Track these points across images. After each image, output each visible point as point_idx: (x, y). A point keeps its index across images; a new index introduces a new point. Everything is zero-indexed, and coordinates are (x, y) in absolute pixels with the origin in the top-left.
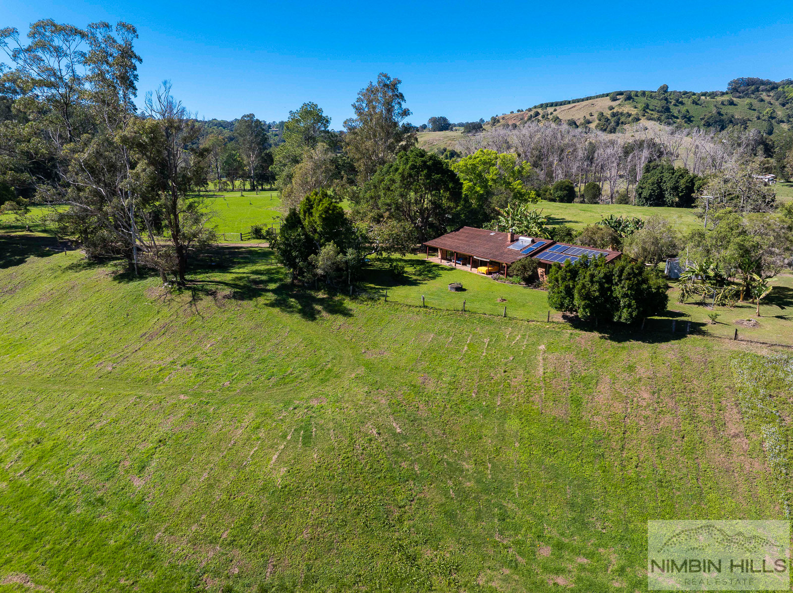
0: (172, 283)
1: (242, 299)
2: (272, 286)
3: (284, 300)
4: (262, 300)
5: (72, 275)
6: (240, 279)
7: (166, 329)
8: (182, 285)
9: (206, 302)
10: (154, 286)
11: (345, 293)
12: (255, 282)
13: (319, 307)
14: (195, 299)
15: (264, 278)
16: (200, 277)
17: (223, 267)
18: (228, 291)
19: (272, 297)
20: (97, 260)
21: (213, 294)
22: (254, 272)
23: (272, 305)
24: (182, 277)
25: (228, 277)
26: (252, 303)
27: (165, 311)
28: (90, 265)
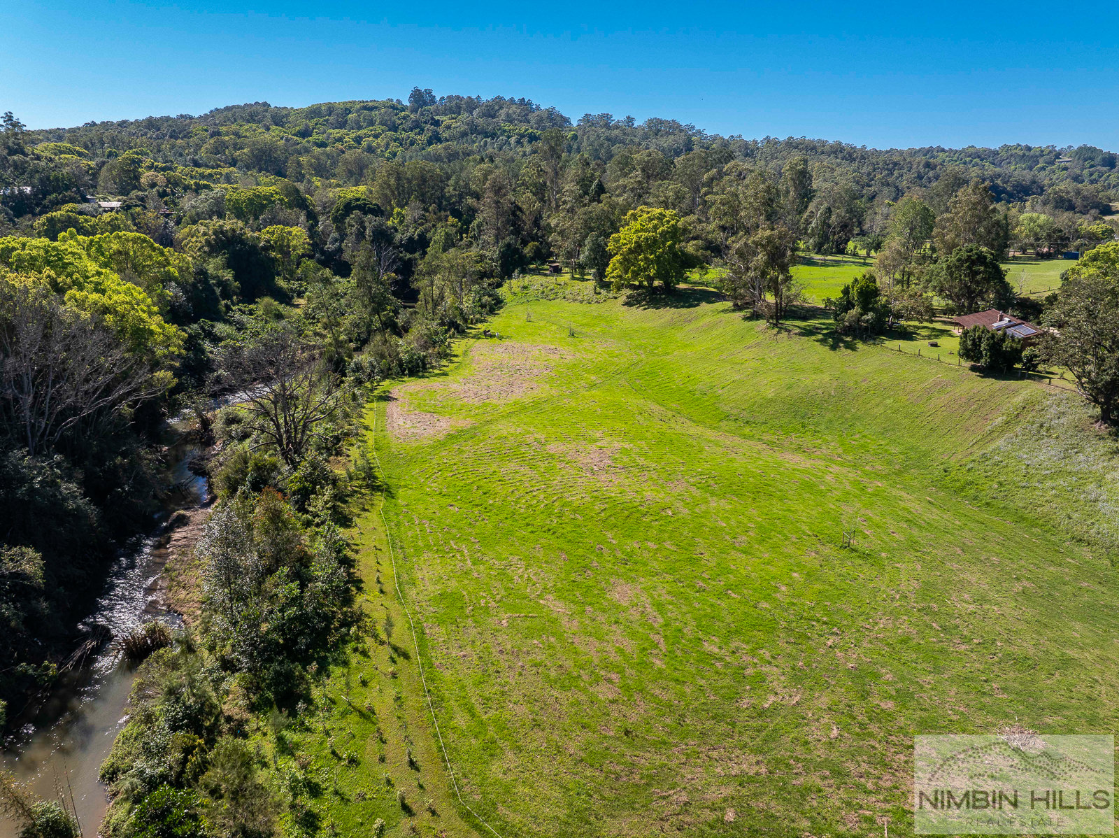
0: (771, 323)
1: (803, 336)
2: (825, 332)
3: (826, 339)
4: (814, 338)
5: (722, 315)
6: (809, 326)
7: (757, 344)
8: (775, 325)
9: (784, 334)
10: (762, 323)
11: (861, 339)
12: (817, 328)
13: (841, 345)
14: (778, 333)
15: (823, 327)
16: (787, 322)
17: (804, 319)
18: (797, 331)
19: (820, 336)
20: (738, 308)
21: (789, 331)
22: (821, 324)
23: (817, 341)
24: (777, 321)
25: (803, 324)
26: (807, 338)
27: (761, 337)
28: (733, 311)
